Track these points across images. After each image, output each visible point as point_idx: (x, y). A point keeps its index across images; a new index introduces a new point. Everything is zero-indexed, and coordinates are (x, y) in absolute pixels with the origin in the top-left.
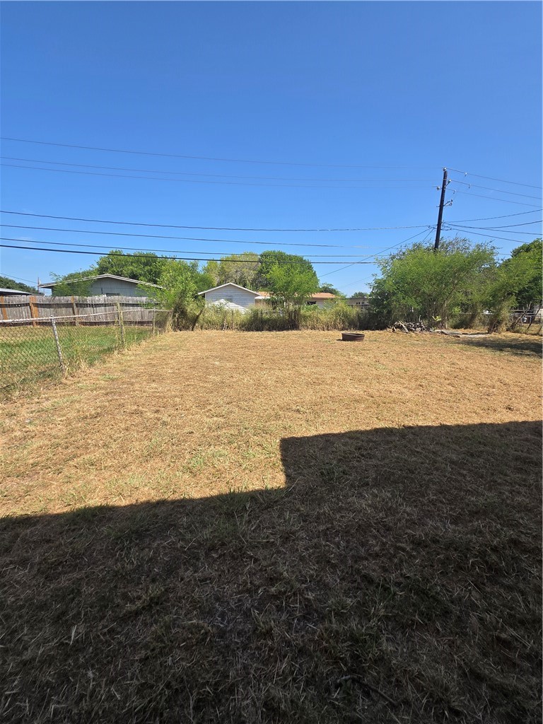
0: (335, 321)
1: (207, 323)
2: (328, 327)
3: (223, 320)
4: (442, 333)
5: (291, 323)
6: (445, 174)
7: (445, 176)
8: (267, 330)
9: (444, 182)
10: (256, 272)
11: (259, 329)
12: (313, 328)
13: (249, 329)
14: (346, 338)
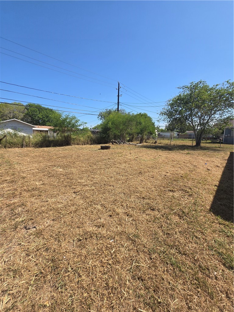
0: (87, 141)
1: (9, 144)
2: (84, 143)
3: (23, 141)
4: (129, 144)
5: (66, 142)
6: (119, 84)
7: (119, 85)
8: (53, 146)
9: (119, 87)
10: (24, 114)
11: (48, 146)
12: (78, 144)
13: (41, 146)
14: (102, 148)
